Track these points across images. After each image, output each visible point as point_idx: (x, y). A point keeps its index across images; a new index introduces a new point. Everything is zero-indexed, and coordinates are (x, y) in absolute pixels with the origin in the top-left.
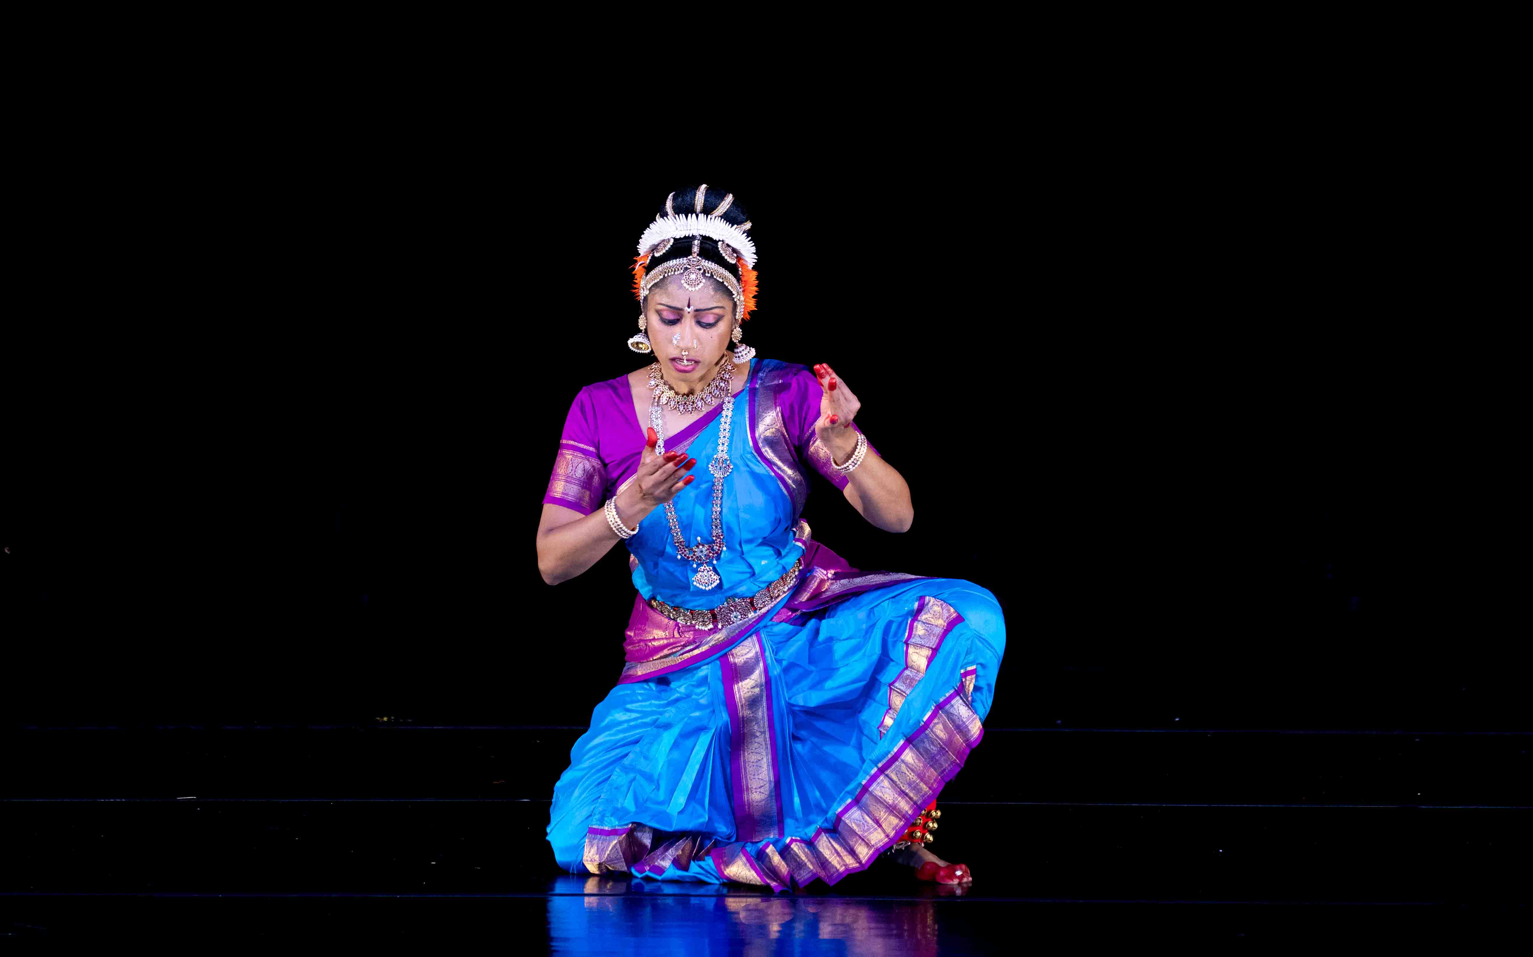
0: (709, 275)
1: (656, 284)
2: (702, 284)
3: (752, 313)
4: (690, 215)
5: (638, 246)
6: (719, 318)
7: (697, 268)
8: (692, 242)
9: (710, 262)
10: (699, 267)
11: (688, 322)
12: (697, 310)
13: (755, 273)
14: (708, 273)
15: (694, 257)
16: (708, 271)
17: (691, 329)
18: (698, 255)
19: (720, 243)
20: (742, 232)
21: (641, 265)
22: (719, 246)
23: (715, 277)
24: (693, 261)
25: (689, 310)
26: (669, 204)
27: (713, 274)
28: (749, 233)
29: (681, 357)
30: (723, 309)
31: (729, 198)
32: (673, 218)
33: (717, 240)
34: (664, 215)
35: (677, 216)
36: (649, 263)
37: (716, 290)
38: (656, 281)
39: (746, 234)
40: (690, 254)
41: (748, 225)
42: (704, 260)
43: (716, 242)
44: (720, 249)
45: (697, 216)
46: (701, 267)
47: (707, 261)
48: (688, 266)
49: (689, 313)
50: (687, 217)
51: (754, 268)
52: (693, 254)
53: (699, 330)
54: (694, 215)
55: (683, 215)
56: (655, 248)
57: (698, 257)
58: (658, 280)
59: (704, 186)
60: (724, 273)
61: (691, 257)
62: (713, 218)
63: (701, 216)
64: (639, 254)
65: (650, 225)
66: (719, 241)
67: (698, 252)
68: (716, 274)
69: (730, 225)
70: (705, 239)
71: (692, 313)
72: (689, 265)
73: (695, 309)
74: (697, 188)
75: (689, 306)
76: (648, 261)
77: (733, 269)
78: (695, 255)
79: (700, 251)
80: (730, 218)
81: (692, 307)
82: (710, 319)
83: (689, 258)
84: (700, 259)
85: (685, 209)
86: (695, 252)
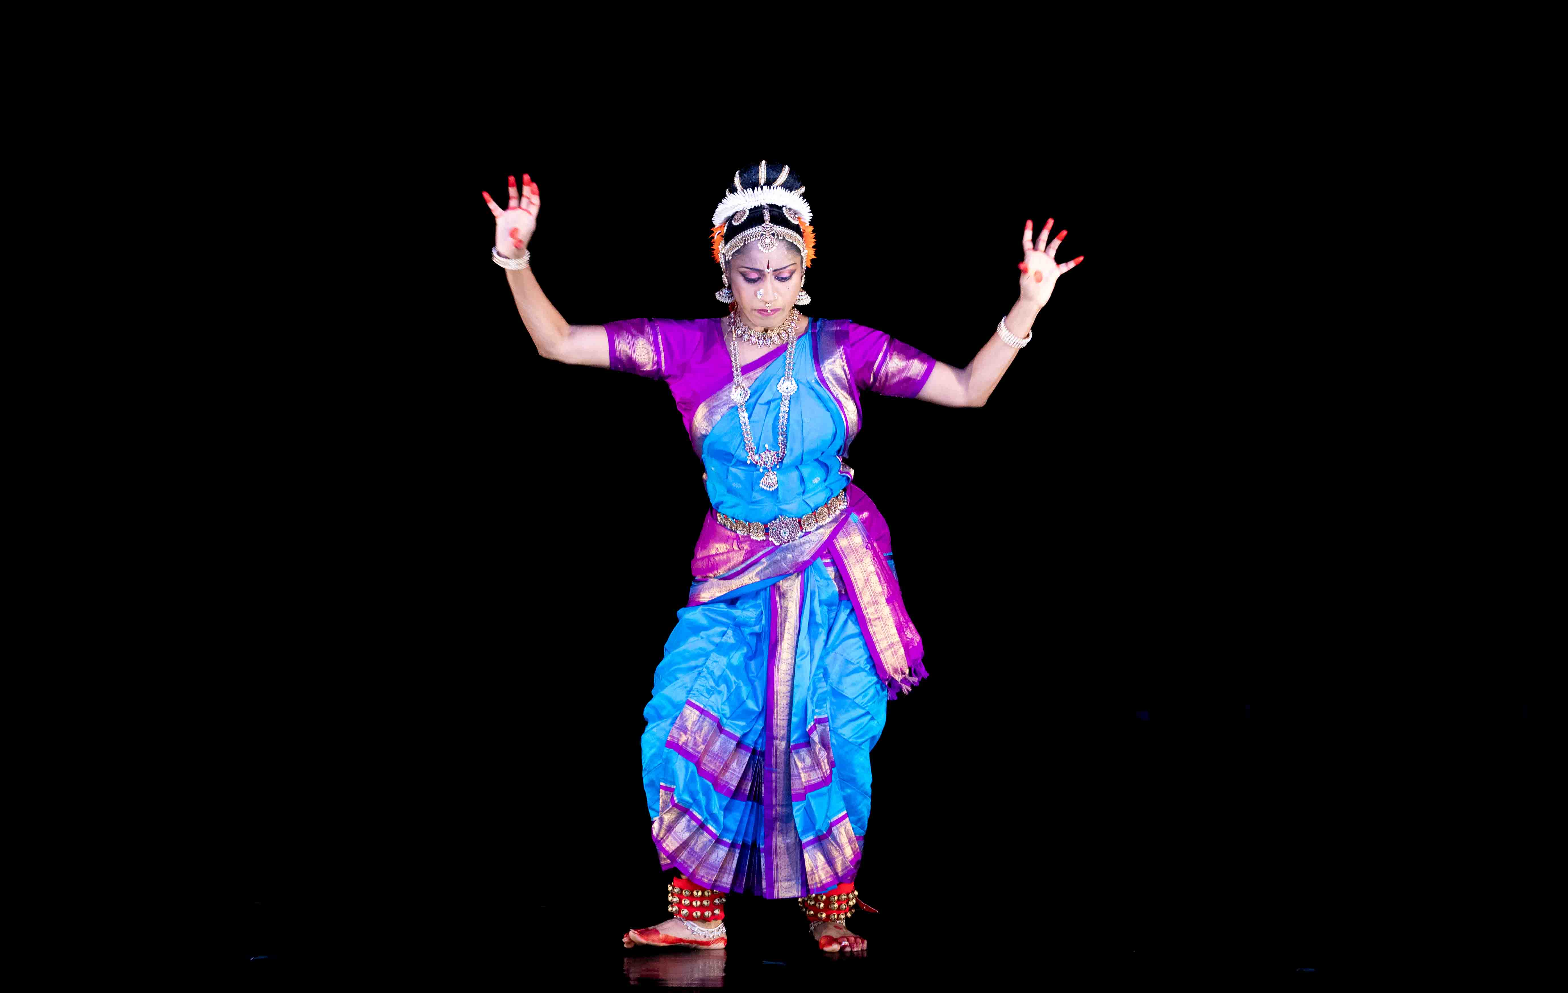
0: (782, 238)
1: (738, 251)
2: (775, 246)
3: (812, 261)
4: (756, 188)
5: (712, 219)
6: (792, 273)
7: (771, 233)
8: (762, 211)
9: (780, 227)
10: (772, 232)
11: (770, 278)
12: (775, 271)
13: (812, 228)
14: (781, 236)
15: (767, 224)
16: (780, 235)
17: (772, 284)
18: (770, 222)
19: (784, 209)
20: (799, 196)
21: (718, 234)
22: (784, 212)
23: (786, 239)
24: (767, 227)
25: (769, 271)
26: (737, 181)
27: (785, 236)
28: (804, 196)
29: (766, 308)
30: (795, 265)
31: (786, 169)
32: (742, 192)
33: (782, 206)
34: (734, 190)
36: (726, 232)
37: (788, 249)
38: (738, 248)
39: (802, 197)
40: (763, 222)
41: (803, 189)
42: (775, 226)
43: (781, 208)
44: (785, 214)
45: (762, 188)
46: (775, 232)
47: (778, 226)
48: (764, 233)
49: (769, 273)
50: (753, 190)
51: (811, 223)
52: (766, 222)
53: (777, 284)
54: (759, 188)
56: (730, 219)
57: (770, 224)
58: (740, 247)
59: (764, 162)
60: (792, 234)
61: (764, 224)
62: (775, 187)
63: (765, 188)
64: (714, 226)
65: (723, 200)
66: (783, 206)
67: (769, 220)
68: (787, 236)
69: (789, 191)
70: (772, 207)
71: (771, 273)
72: (764, 231)
73: (774, 269)
74: (758, 164)
75: (768, 268)
76: (725, 231)
77: (797, 229)
78: (767, 223)
79: (770, 219)
80: (788, 186)
81: (770, 269)
82: (786, 275)
83: (763, 225)
84: (772, 225)
85: (751, 184)
86: (767, 220)
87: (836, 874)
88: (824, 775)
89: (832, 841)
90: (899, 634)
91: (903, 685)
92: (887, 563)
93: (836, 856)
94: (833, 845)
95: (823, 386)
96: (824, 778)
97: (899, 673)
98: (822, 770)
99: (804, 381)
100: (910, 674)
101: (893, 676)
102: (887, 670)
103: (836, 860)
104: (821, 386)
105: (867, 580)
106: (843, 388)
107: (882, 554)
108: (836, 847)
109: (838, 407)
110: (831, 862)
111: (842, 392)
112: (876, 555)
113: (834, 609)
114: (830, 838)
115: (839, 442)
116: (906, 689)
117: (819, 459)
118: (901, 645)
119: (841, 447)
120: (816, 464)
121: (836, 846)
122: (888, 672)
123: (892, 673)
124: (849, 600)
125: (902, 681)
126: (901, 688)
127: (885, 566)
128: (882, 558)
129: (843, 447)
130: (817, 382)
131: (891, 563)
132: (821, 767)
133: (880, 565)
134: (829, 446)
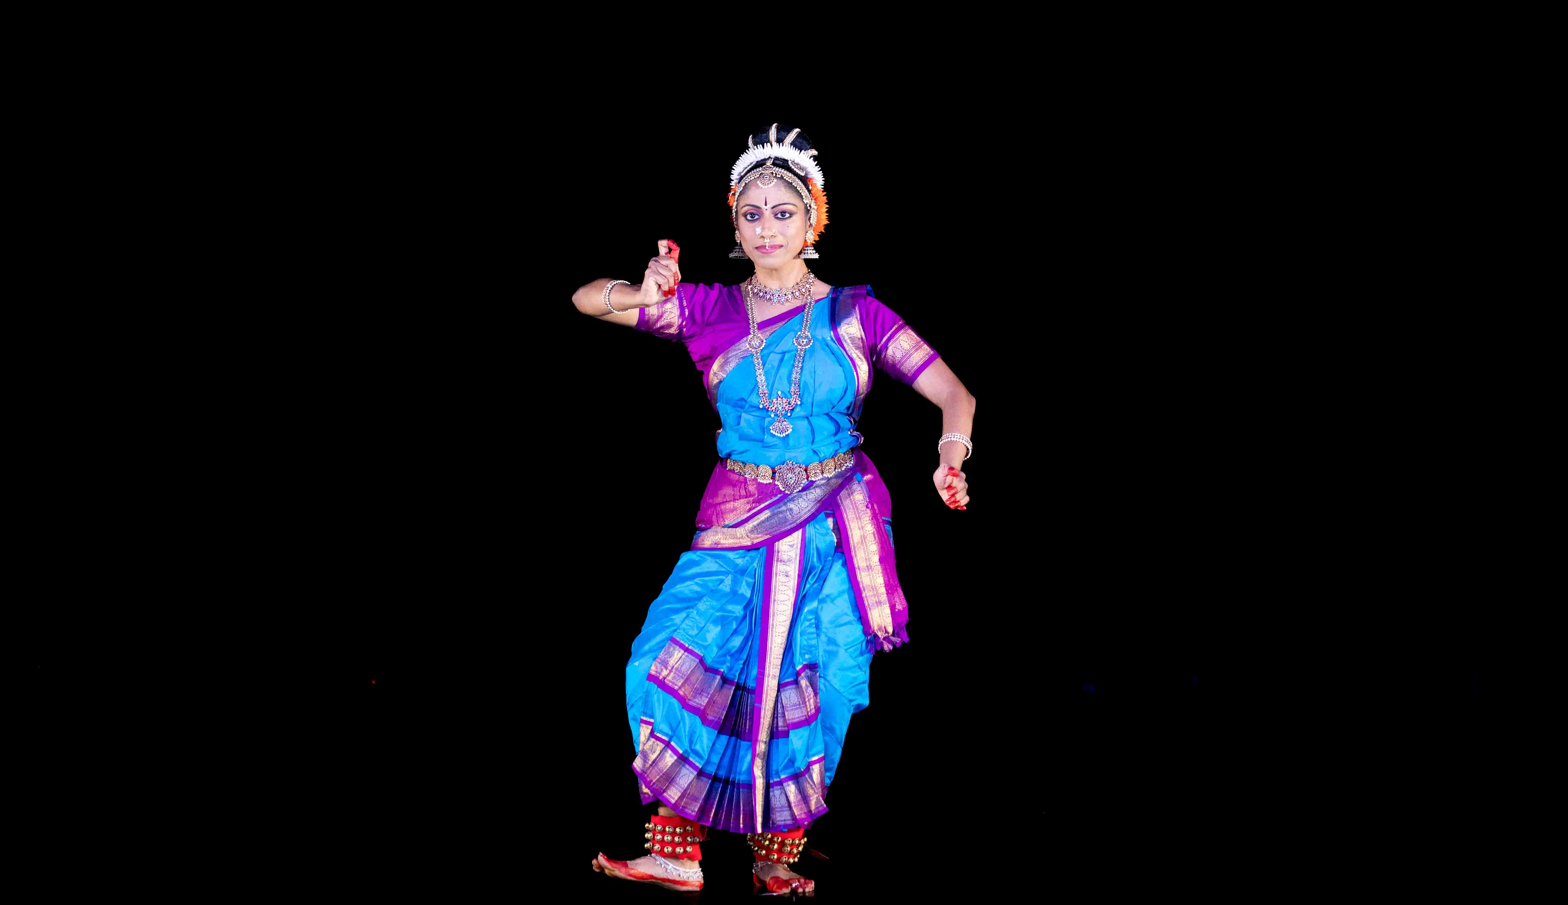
0: (780, 176)
1: (741, 193)
2: (773, 183)
8: (766, 161)
11: (769, 216)
12: (773, 208)
17: (771, 222)
22: (789, 163)
23: (785, 178)
25: (766, 207)
26: (751, 142)
27: (783, 176)
29: (764, 245)
31: (796, 132)
32: (754, 150)
35: (755, 147)
37: (786, 187)
38: (740, 190)
39: (812, 158)
42: (775, 167)
43: (787, 161)
44: (790, 165)
45: (772, 145)
46: (773, 172)
49: (766, 210)
50: (764, 148)
52: (769, 167)
55: (761, 145)
56: (743, 168)
58: (742, 188)
60: (793, 177)
61: (767, 168)
62: (785, 145)
63: (775, 144)
66: (790, 160)
69: (799, 151)
70: (778, 159)
71: (769, 210)
73: (772, 206)
74: (769, 126)
75: (766, 205)
77: (801, 178)
81: (768, 206)
84: (772, 166)
87: (810, 811)
88: (808, 713)
89: (808, 779)
90: (887, 594)
91: (884, 642)
92: (884, 527)
93: (811, 794)
94: (809, 783)
95: (837, 344)
96: (807, 717)
97: (883, 631)
98: (807, 709)
99: (820, 338)
100: (893, 635)
101: (876, 632)
102: (872, 625)
103: (811, 798)
104: (836, 344)
105: (863, 538)
106: (857, 348)
107: (881, 517)
108: (811, 786)
109: (851, 364)
110: (806, 800)
111: (857, 351)
112: (875, 517)
113: (830, 560)
114: (807, 776)
115: (849, 398)
116: (887, 647)
117: (830, 414)
118: (888, 605)
119: (851, 403)
120: (826, 417)
121: (811, 783)
122: (872, 628)
123: (876, 628)
124: (843, 553)
125: (884, 639)
126: (882, 644)
127: (882, 528)
128: (881, 520)
129: (853, 404)
130: (832, 339)
131: (888, 528)
132: (806, 706)
133: (878, 527)
134: (839, 402)
